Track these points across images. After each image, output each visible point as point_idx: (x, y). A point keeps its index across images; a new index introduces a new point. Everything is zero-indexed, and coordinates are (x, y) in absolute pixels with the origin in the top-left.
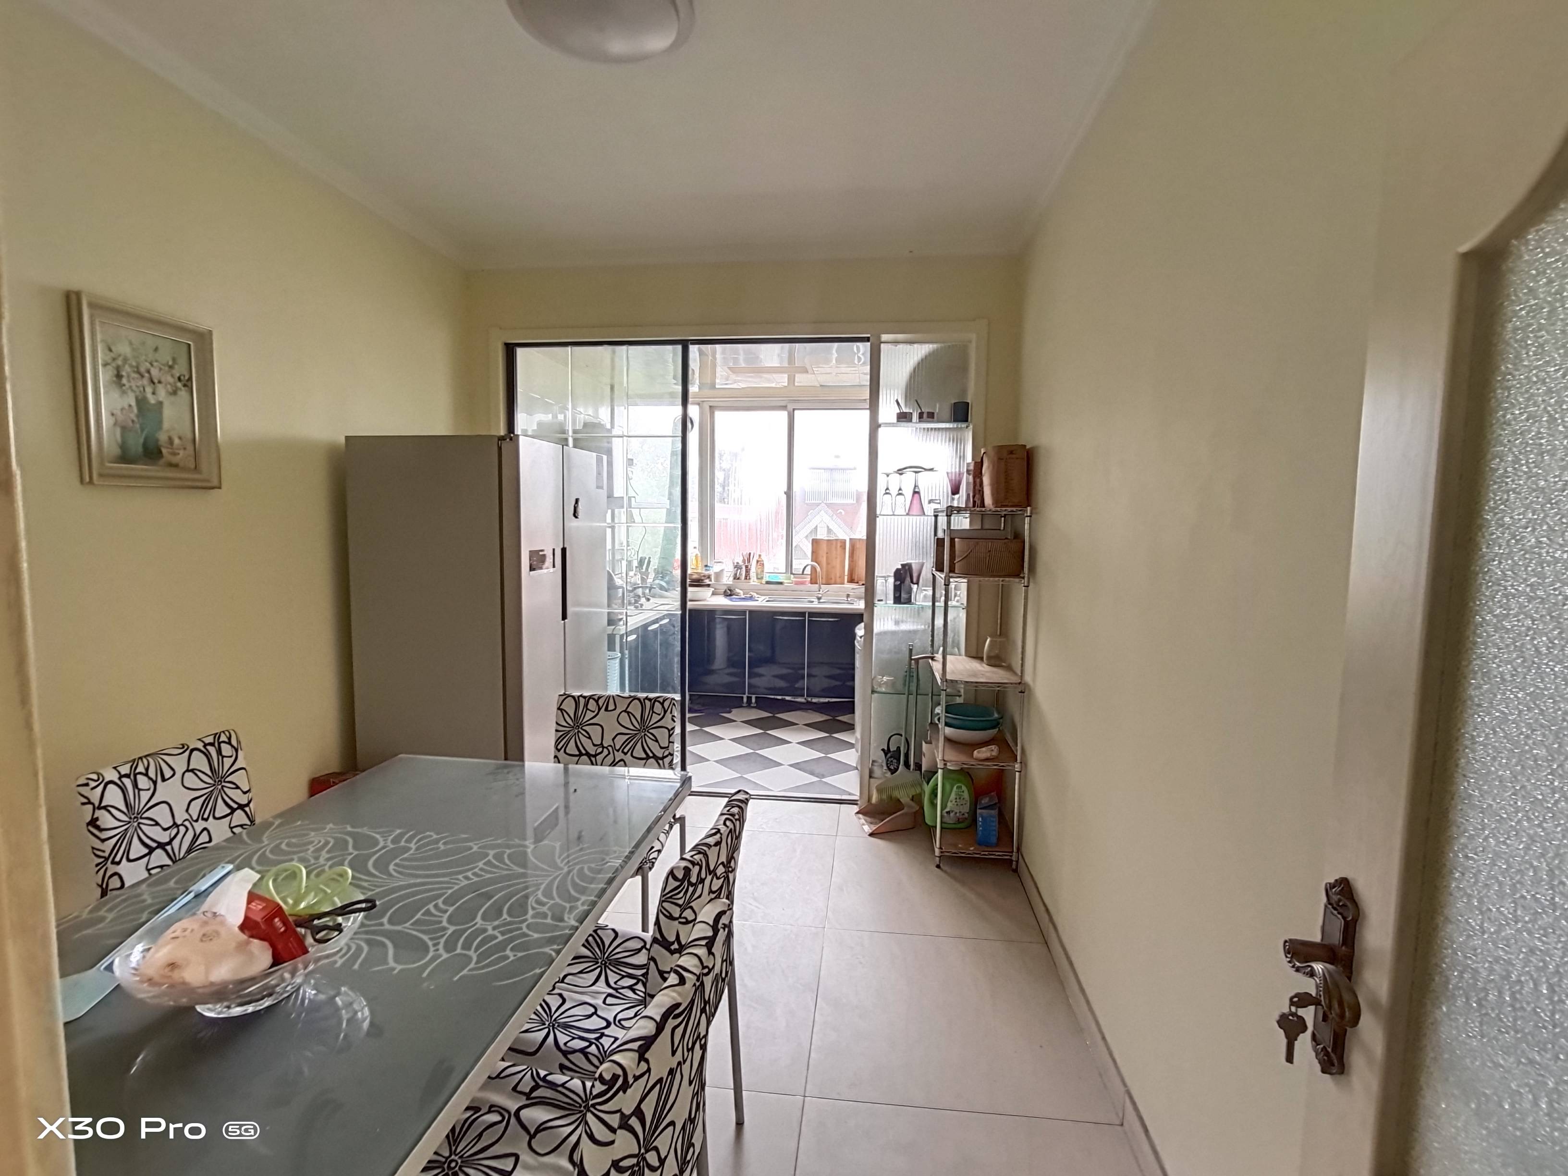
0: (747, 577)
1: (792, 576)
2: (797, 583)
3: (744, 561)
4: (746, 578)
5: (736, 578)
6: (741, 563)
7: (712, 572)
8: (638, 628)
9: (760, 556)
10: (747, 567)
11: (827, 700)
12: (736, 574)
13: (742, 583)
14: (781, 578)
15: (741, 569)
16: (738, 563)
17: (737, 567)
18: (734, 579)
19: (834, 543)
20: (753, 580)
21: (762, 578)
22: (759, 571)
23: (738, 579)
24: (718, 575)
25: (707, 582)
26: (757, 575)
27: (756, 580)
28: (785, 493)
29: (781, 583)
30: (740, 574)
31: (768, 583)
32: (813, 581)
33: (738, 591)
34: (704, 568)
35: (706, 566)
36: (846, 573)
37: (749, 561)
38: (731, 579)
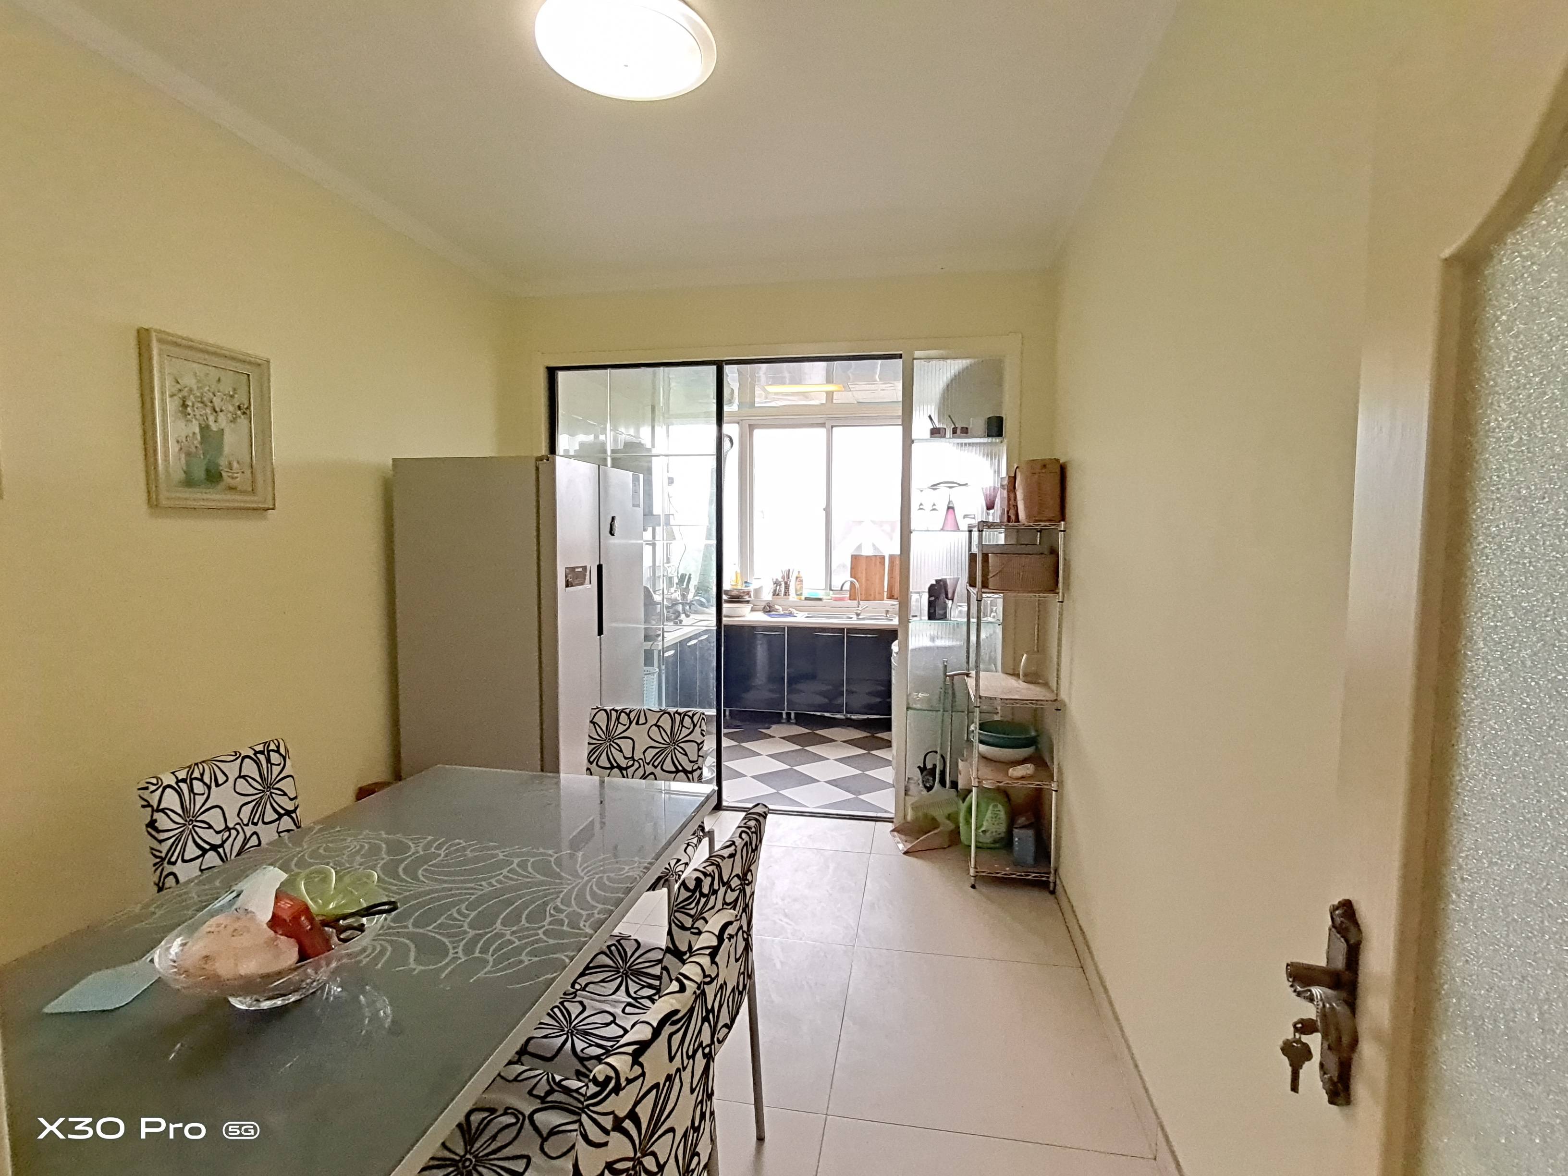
0: (787, 593)
1: (831, 592)
2: (836, 599)
3: (783, 578)
4: (785, 595)
5: (775, 594)
6: (780, 579)
7: (751, 588)
8: (677, 643)
9: (799, 572)
10: (786, 583)
11: (866, 717)
12: (775, 591)
13: (781, 599)
14: (820, 594)
15: (780, 585)
16: (777, 580)
17: (777, 583)
18: (774, 595)
19: (873, 559)
20: (793, 597)
21: (801, 594)
22: (798, 587)
23: (778, 595)
24: (757, 591)
25: (747, 598)
26: (796, 591)
27: (796, 596)
28: (824, 509)
29: (820, 599)
30: (780, 591)
31: (806, 599)
32: (852, 598)
33: (777, 607)
34: (744, 585)
35: (746, 582)
36: (886, 589)
37: (788, 578)
38: (771, 594)
